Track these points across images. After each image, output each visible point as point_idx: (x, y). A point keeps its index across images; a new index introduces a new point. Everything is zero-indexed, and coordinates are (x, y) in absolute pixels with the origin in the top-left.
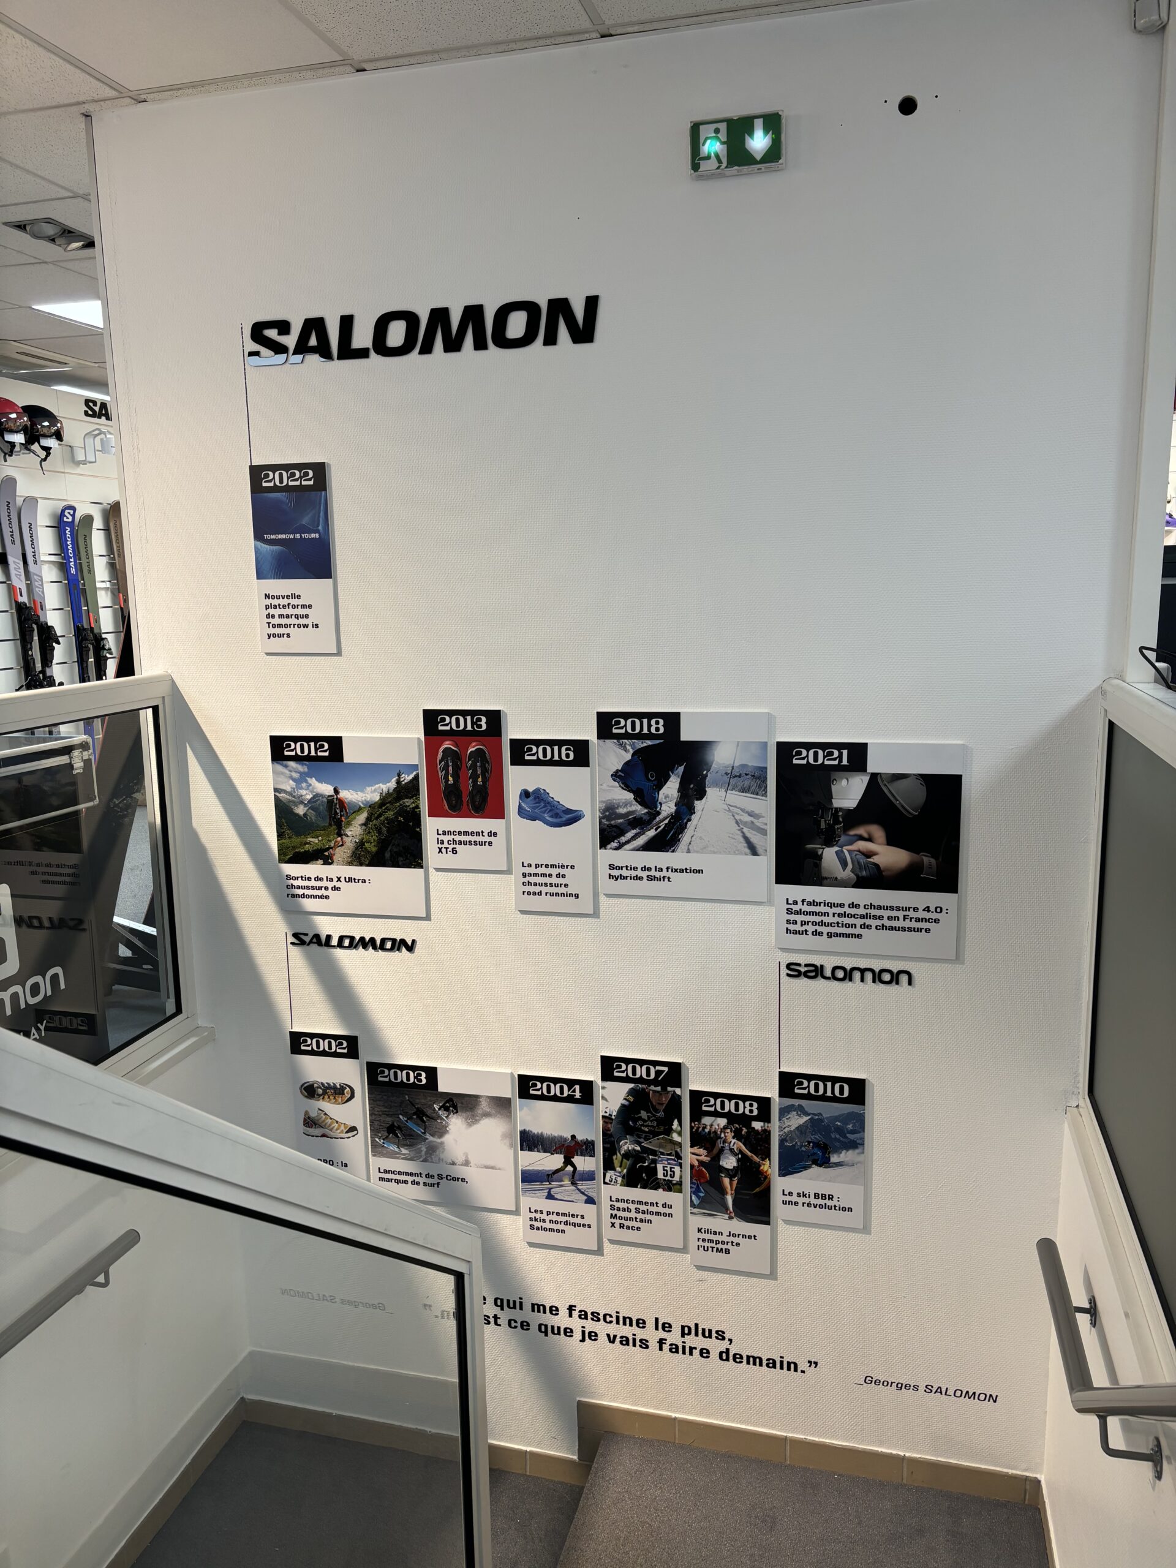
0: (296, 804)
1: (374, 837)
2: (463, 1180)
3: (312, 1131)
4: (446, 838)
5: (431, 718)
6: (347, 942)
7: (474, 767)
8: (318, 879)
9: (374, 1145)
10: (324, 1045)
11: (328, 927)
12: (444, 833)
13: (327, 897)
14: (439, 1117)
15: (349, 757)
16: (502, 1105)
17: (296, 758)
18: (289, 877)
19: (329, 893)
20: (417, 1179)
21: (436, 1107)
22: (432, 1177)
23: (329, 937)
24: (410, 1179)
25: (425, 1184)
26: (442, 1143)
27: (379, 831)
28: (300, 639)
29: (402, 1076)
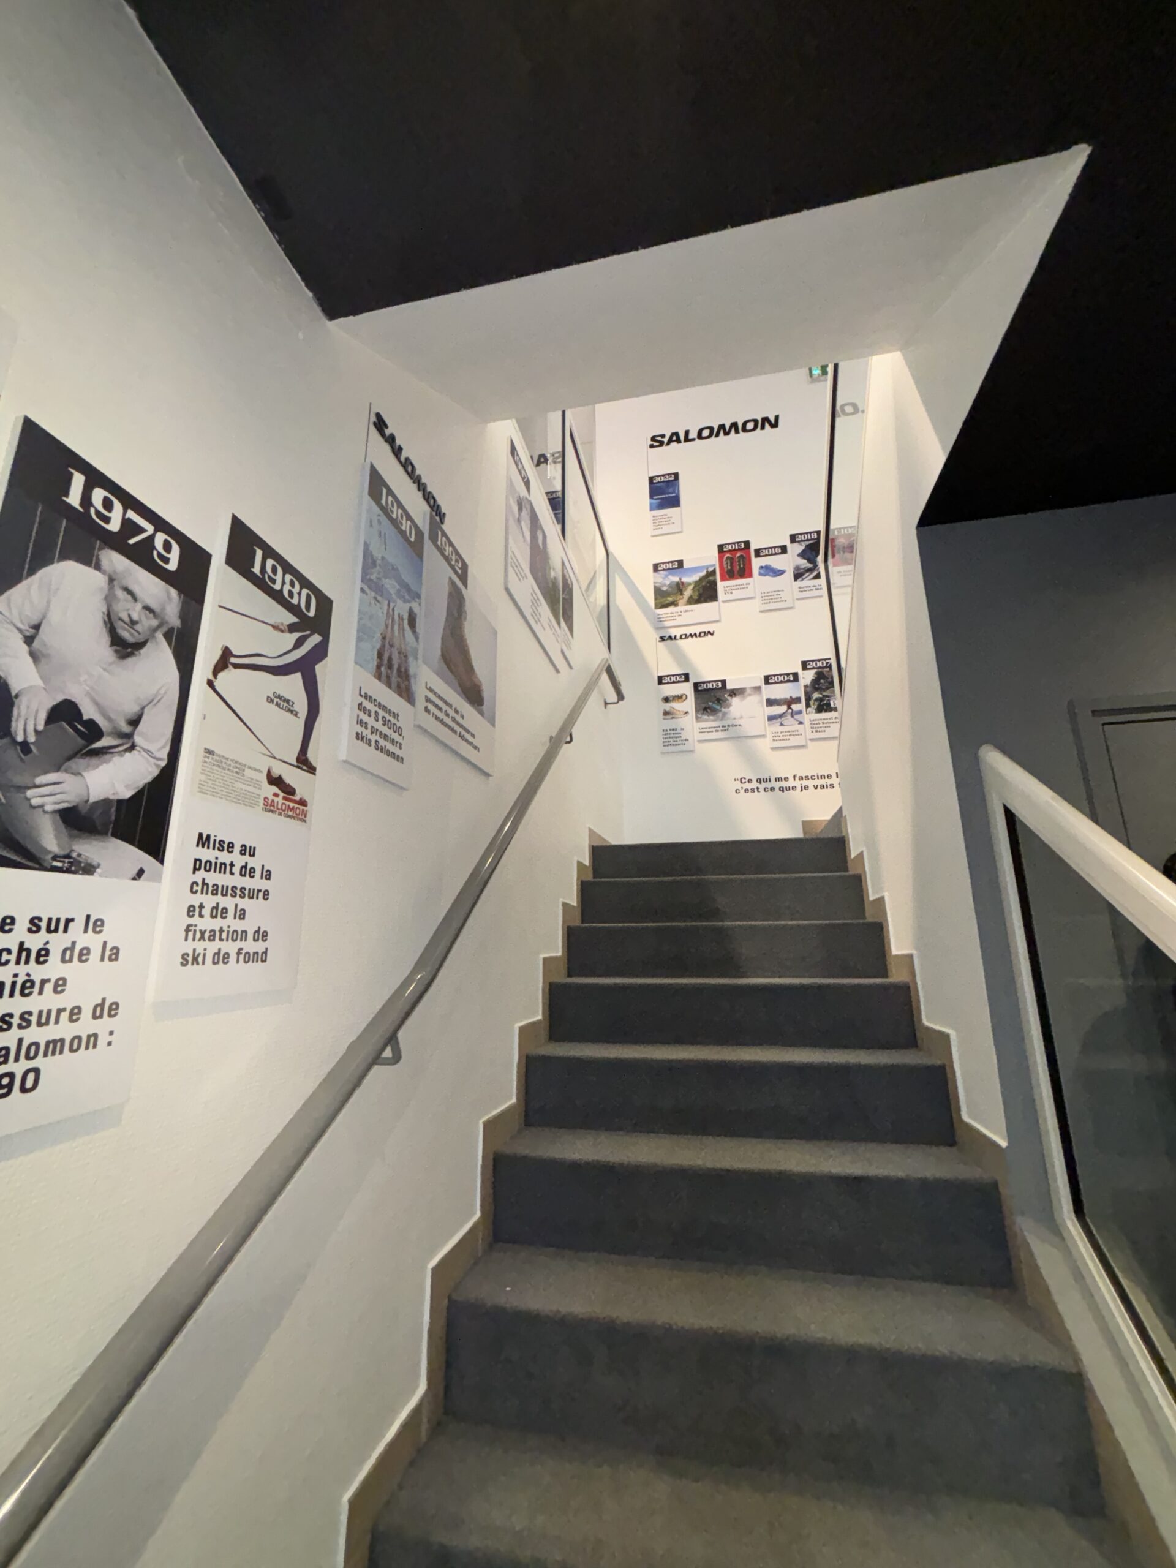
0: (663, 587)
1: (697, 593)
2: (740, 725)
3: (667, 717)
4: (727, 589)
5: (721, 548)
6: (683, 637)
7: (739, 562)
8: (672, 613)
9: (697, 718)
10: (673, 679)
11: (673, 632)
12: (727, 587)
13: (676, 619)
14: (727, 700)
15: (685, 566)
16: (758, 689)
17: (664, 570)
18: (659, 615)
19: (677, 618)
20: (717, 729)
21: (726, 696)
22: (725, 727)
23: (675, 636)
24: (714, 730)
25: (722, 731)
26: (730, 711)
27: (699, 590)
28: (666, 529)
29: (710, 686)
